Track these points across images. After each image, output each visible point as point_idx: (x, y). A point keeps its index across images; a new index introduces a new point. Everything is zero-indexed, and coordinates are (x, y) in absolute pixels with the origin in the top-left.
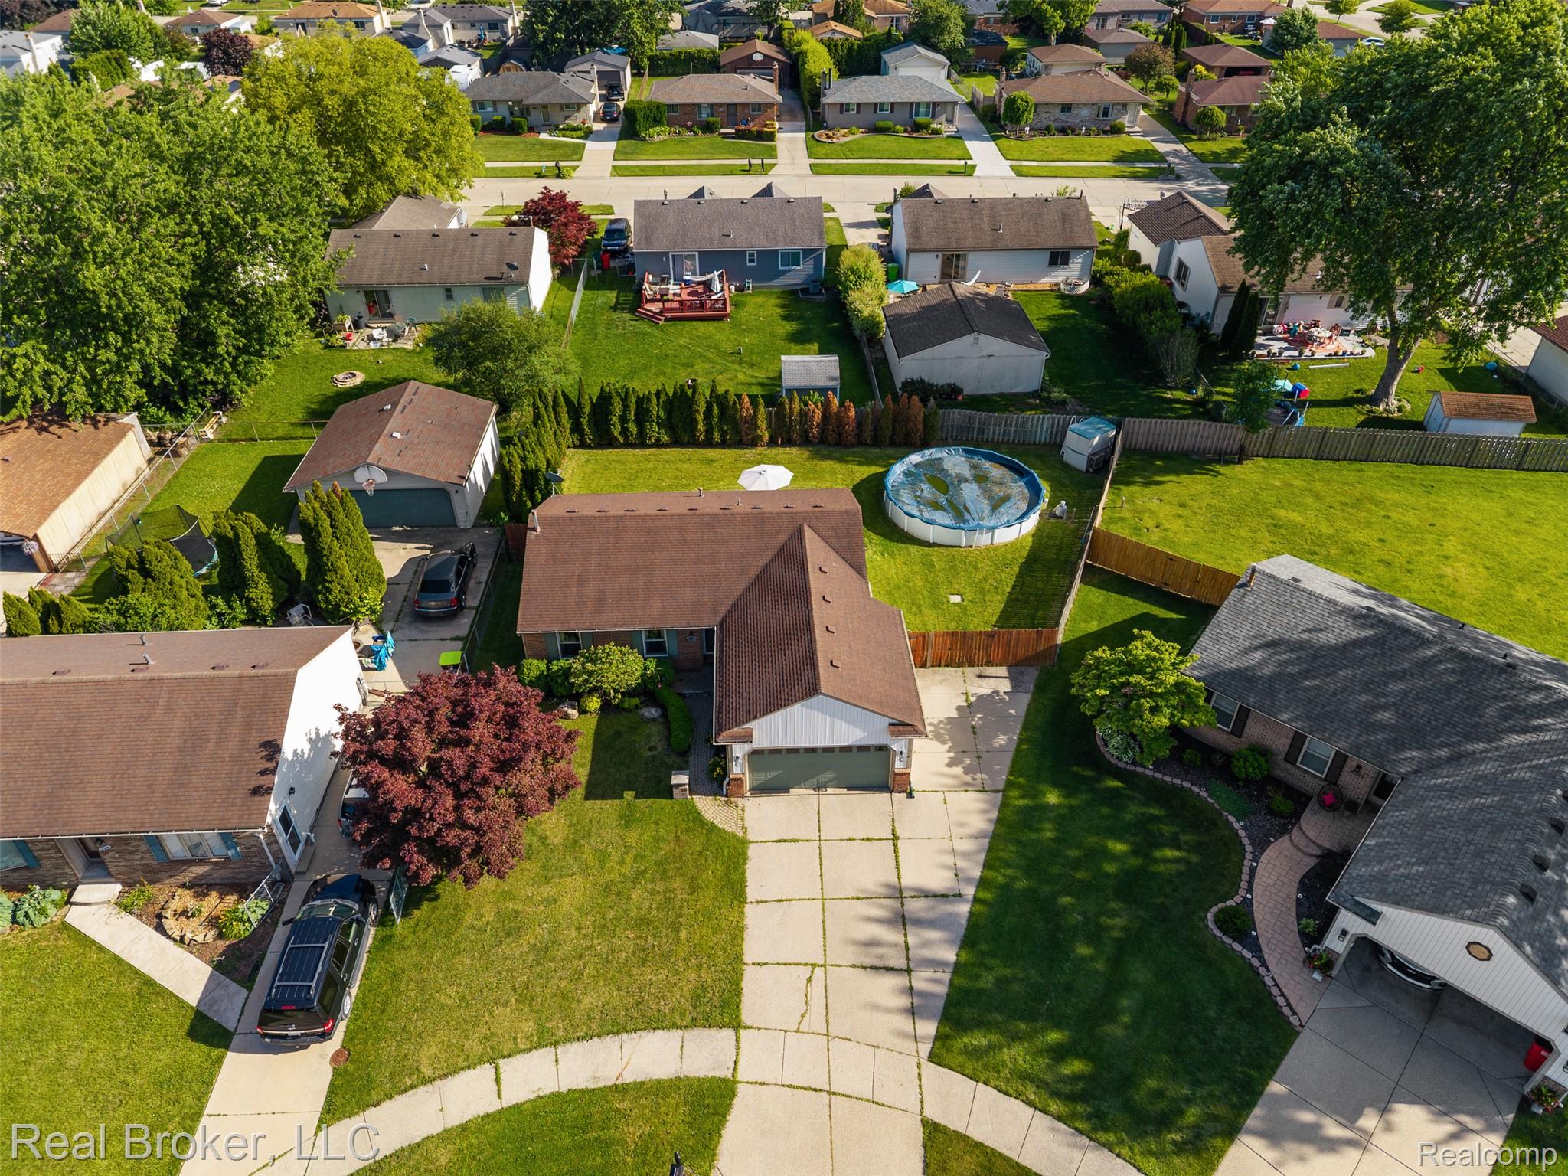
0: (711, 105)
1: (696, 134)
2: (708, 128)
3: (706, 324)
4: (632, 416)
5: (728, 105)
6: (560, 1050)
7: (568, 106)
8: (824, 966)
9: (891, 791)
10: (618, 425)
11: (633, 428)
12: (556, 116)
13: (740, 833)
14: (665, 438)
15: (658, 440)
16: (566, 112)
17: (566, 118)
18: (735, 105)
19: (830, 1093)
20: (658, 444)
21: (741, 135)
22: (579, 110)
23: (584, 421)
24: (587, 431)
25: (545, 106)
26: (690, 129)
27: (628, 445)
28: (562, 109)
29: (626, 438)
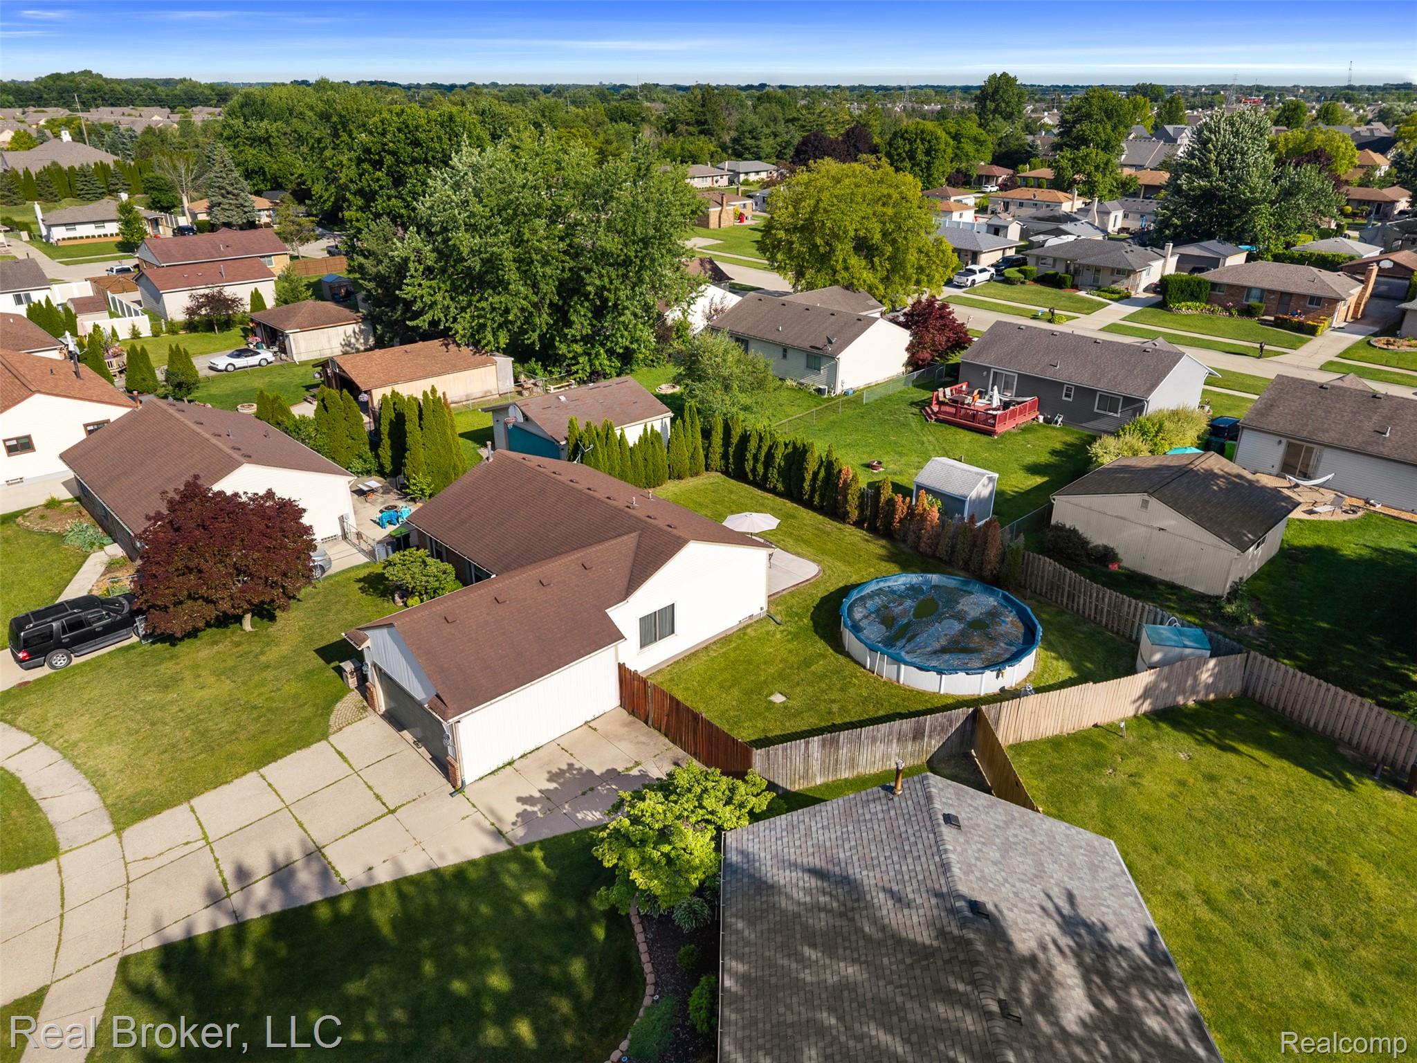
0: (1263, 290)
1: (1231, 314)
2: (1248, 312)
3: (966, 432)
4: (762, 458)
5: (1283, 294)
6: (61, 761)
7: (1119, 272)
8: (208, 843)
10: (751, 463)
11: (760, 469)
12: (1104, 279)
13: (331, 730)
14: (780, 486)
15: (775, 487)
16: (1115, 277)
17: (1114, 282)
18: (1291, 295)
19: (62, 915)
20: (773, 491)
21: (1279, 324)
22: (1128, 276)
23: (731, 450)
24: (731, 460)
25: (1098, 270)
26: (1227, 309)
27: (754, 484)
28: (1112, 274)
29: (754, 476)
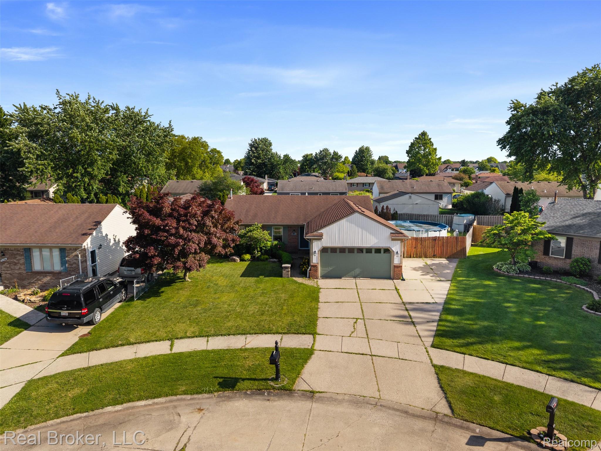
6: (210, 338)
8: (363, 319)
9: (393, 279)
19: (371, 355)
